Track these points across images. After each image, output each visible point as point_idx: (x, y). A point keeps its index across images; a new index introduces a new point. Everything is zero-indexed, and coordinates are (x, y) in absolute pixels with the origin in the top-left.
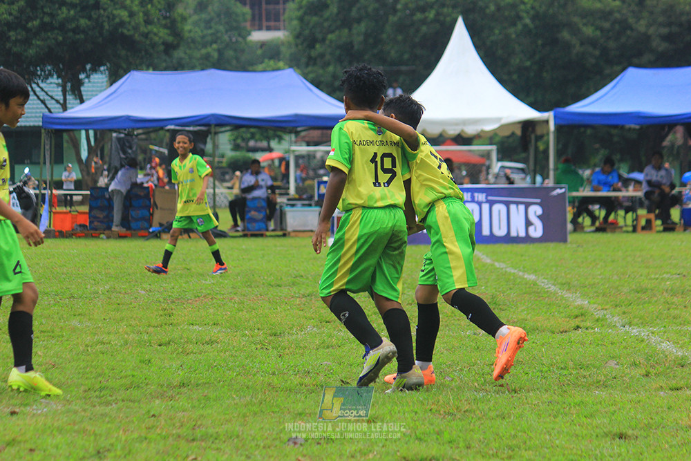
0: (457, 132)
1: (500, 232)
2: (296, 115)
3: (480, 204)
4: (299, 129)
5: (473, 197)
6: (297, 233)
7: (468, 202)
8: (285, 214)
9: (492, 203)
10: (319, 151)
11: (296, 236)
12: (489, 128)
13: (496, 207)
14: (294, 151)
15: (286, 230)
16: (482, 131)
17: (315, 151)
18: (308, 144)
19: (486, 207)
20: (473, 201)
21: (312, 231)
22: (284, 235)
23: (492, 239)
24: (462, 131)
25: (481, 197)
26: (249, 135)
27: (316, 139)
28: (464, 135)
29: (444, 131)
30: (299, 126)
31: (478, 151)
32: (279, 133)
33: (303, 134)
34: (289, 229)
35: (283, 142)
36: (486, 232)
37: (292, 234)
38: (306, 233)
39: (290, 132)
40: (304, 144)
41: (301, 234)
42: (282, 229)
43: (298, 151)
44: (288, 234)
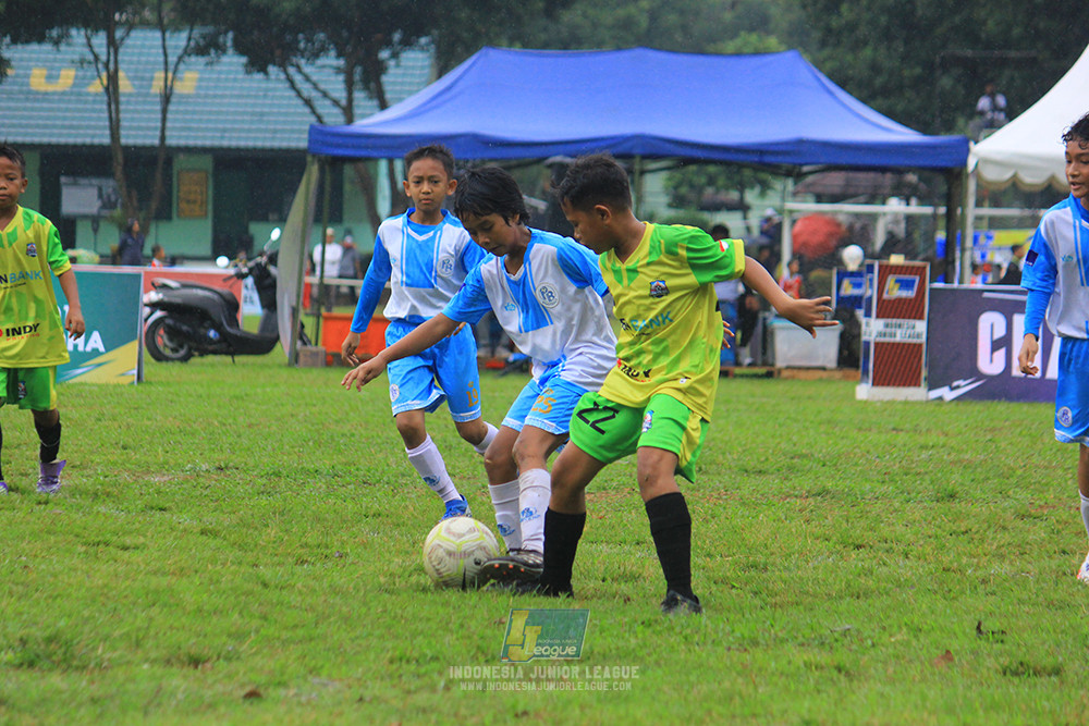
2: (800, 142)
4: (806, 169)
6: (795, 372)
8: (772, 333)
10: (841, 212)
11: (793, 378)
14: (791, 212)
15: (773, 365)
17: (836, 213)
18: (819, 199)
21: (823, 369)
22: (769, 375)
26: (703, 180)
27: (837, 191)
30: (807, 164)
32: (763, 176)
33: (810, 179)
34: (780, 363)
35: (770, 192)
37: (785, 373)
38: (811, 373)
39: (788, 174)
40: (810, 198)
41: (803, 374)
42: (765, 364)
43: (798, 211)
44: (776, 373)
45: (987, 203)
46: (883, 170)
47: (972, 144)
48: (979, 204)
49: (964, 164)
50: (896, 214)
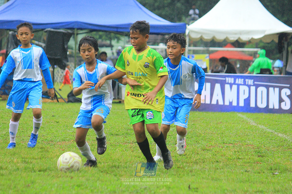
0: (235, 39)
1: (262, 105)
3: (249, 86)
5: (245, 82)
7: (241, 85)
8: (121, 88)
9: (257, 86)
12: (257, 37)
13: (260, 89)
15: (121, 99)
16: (252, 39)
19: (253, 89)
20: (245, 84)
23: (257, 110)
24: (239, 38)
25: (250, 82)
26: (98, 37)
28: (240, 41)
29: (227, 38)
31: (248, 51)
32: (118, 36)
35: (120, 41)
36: (253, 105)
42: (118, 98)
44: (122, 102)
45: (192, 45)
46: (158, 34)
47: (187, 26)
48: (189, 46)
49: (185, 32)
50: (162, 49)
